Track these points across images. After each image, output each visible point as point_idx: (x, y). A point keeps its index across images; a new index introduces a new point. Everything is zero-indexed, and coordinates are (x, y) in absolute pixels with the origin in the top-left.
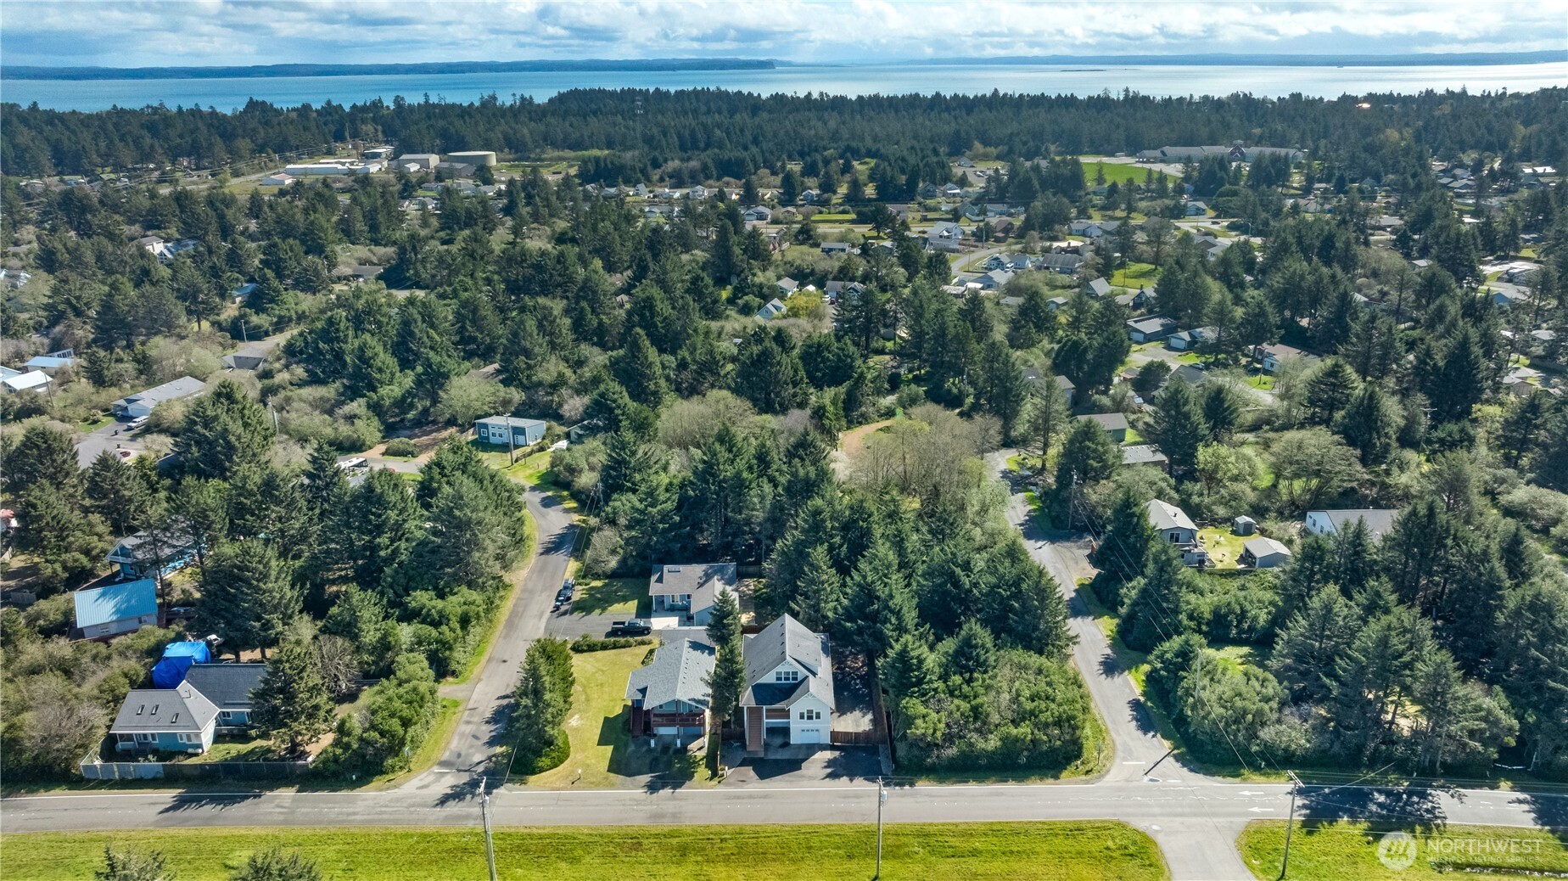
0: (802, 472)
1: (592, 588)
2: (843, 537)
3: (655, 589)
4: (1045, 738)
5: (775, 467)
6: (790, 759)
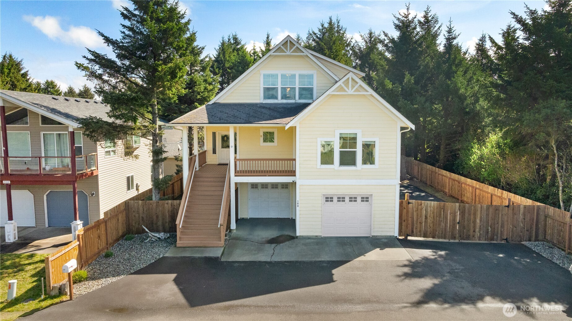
6: (297, 262)
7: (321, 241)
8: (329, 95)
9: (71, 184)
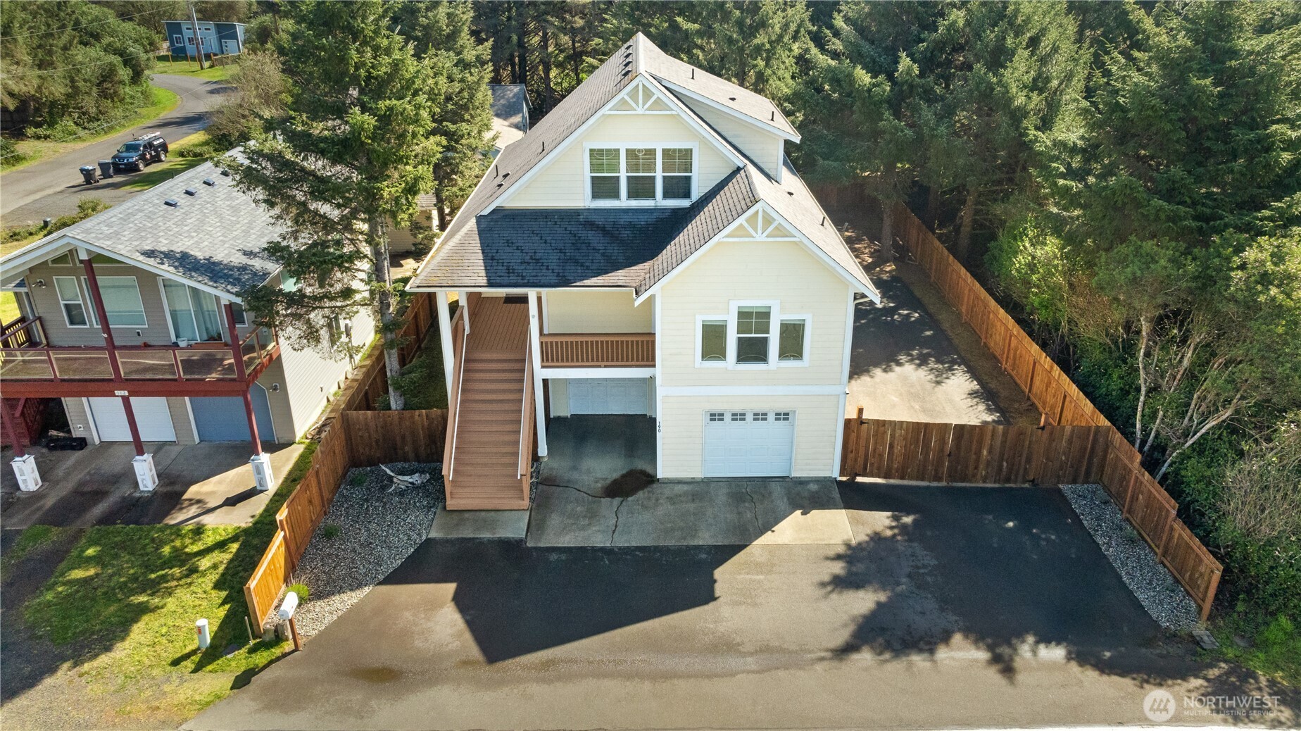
6: (657, 549)
7: (701, 489)
8: (719, 243)
9: (239, 395)
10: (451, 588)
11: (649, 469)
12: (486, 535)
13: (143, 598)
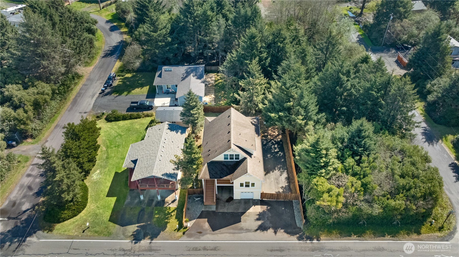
0: (242, 11)
1: (126, 78)
2: (268, 53)
3: (157, 81)
4: (414, 207)
5: (227, 8)
6: (234, 213)
7: (240, 201)
10: (207, 219)
11: (232, 196)
12: (210, 210)
13: (167, 220)
